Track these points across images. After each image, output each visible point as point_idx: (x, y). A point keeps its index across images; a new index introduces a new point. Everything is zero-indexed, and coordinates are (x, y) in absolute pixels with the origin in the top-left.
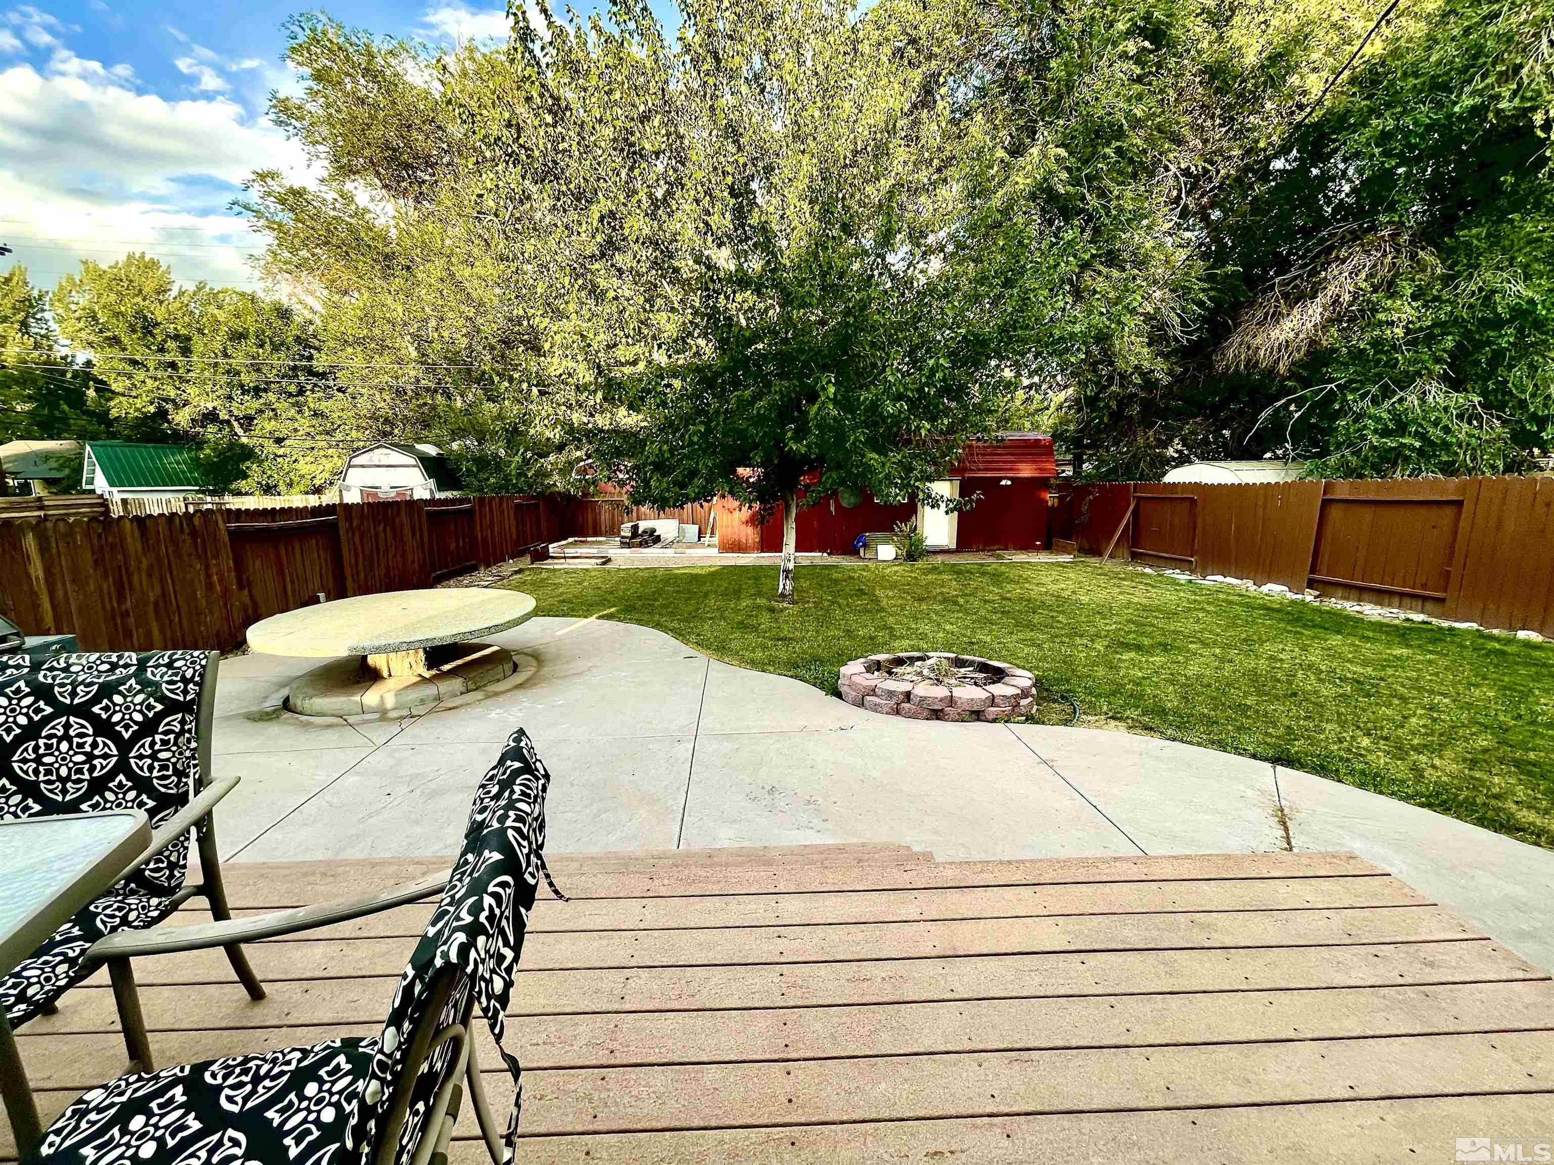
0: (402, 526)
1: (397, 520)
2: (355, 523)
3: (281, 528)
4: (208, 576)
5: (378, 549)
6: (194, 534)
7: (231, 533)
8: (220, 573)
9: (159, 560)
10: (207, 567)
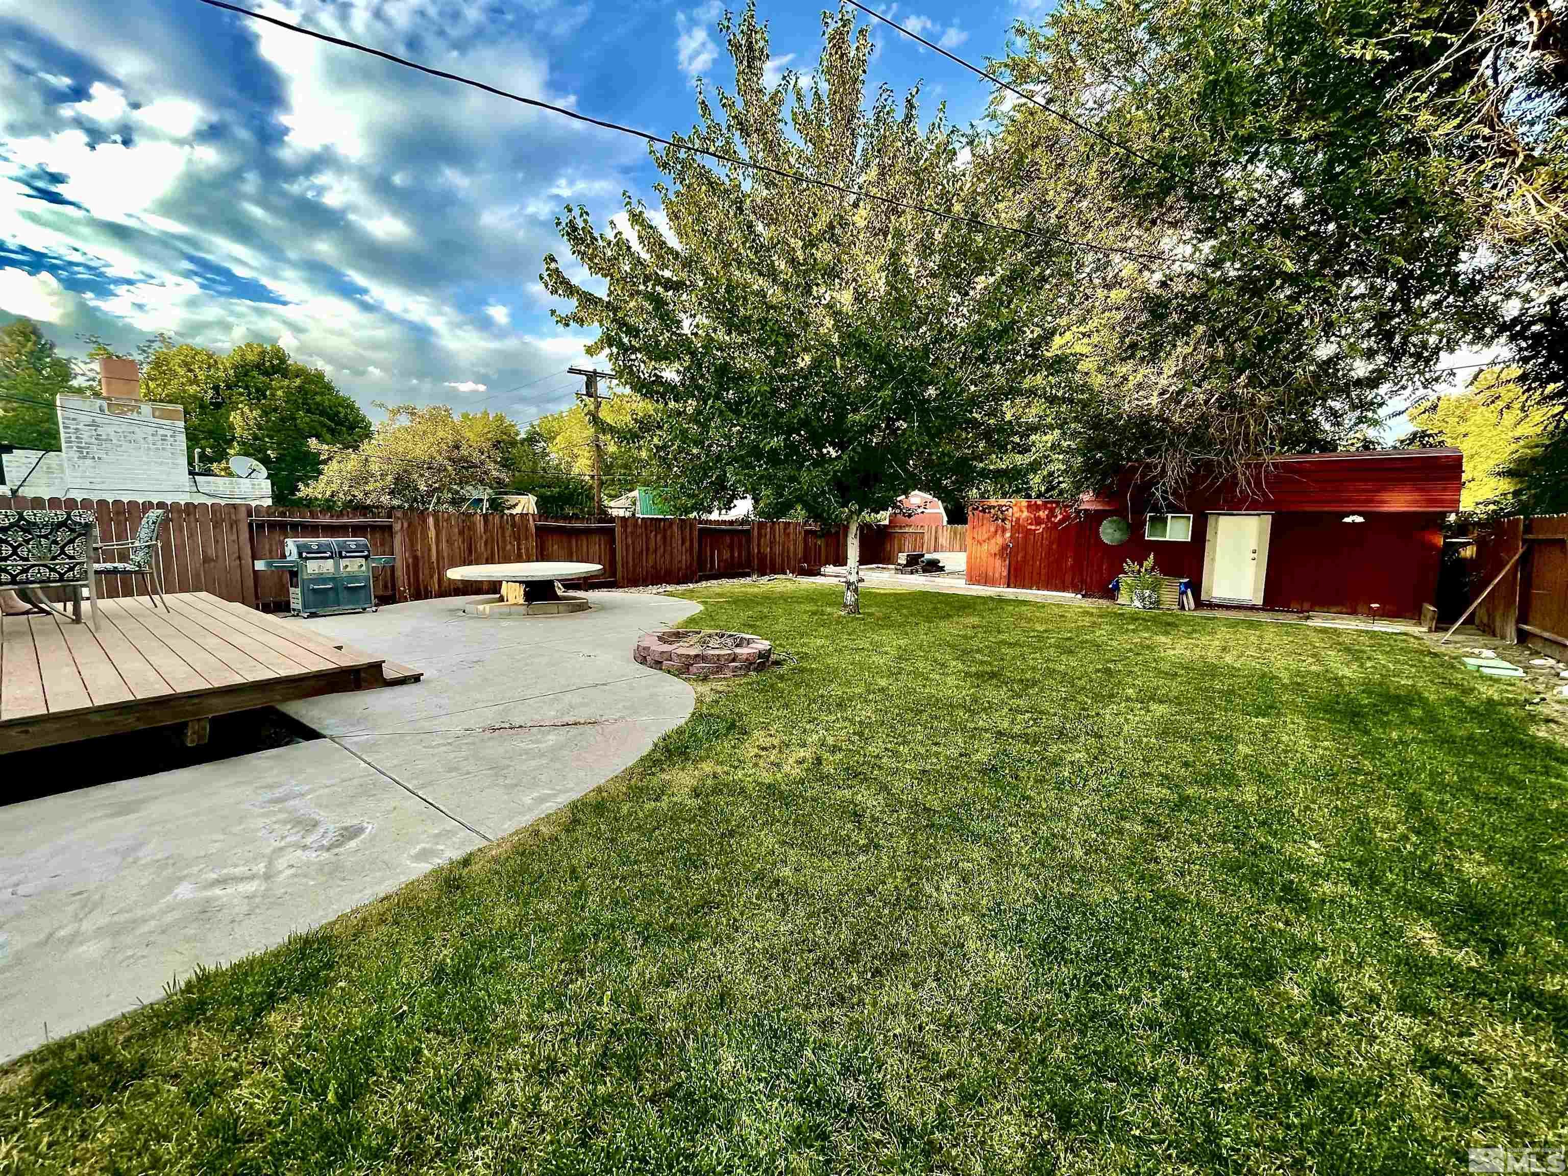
0: (672, 536)
1: (669, 533)
2: (629, 530)
3: (573, 528)
4: (519, 549)
5: (648, 549)
6: (514, 525)
7: (537, 527)
8: (527, 549)
9: (492, 536)
10: (519, 545)
